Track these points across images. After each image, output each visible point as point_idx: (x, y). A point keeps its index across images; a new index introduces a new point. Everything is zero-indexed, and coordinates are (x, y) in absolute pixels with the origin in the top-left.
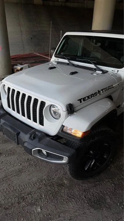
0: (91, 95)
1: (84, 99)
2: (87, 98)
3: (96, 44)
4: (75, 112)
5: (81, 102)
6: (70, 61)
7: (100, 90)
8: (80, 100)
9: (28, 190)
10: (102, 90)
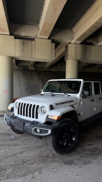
0: (62, 103)
1: (58, 104)
2: (59, 104)
3: (65, 84)
4: (54, 109)
5: (56, 105)
6: (52, 93)
7: (66, 101)
8: (56, 104)
9: (28, 159)
10: (68, 102)
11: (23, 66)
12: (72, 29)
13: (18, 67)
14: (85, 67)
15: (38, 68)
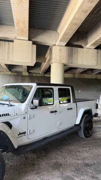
11: (16, 72)
12: (57, 30)
13: (11, 72)
14: (82, 73)
15: (32, 74)
